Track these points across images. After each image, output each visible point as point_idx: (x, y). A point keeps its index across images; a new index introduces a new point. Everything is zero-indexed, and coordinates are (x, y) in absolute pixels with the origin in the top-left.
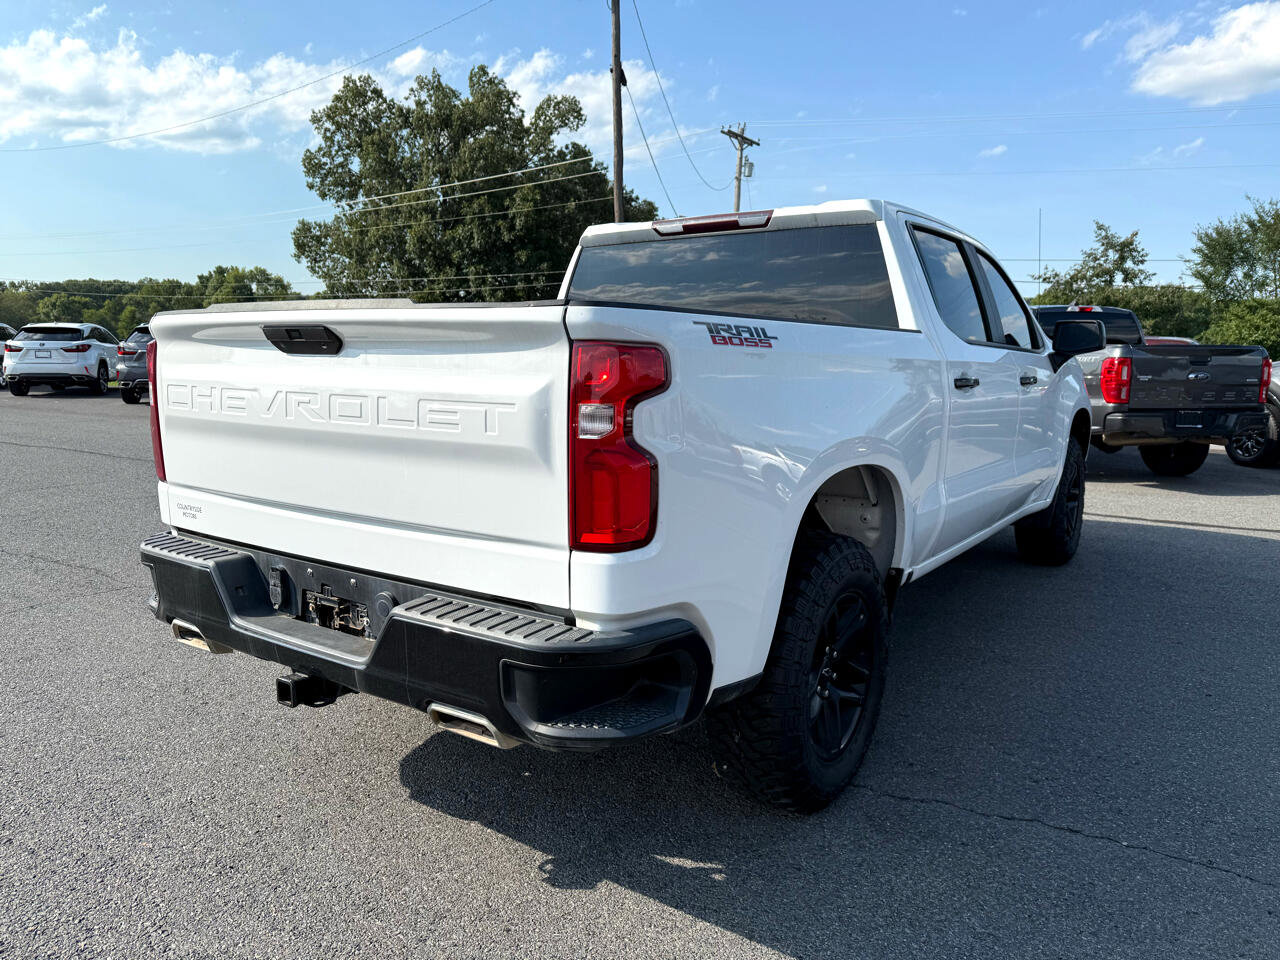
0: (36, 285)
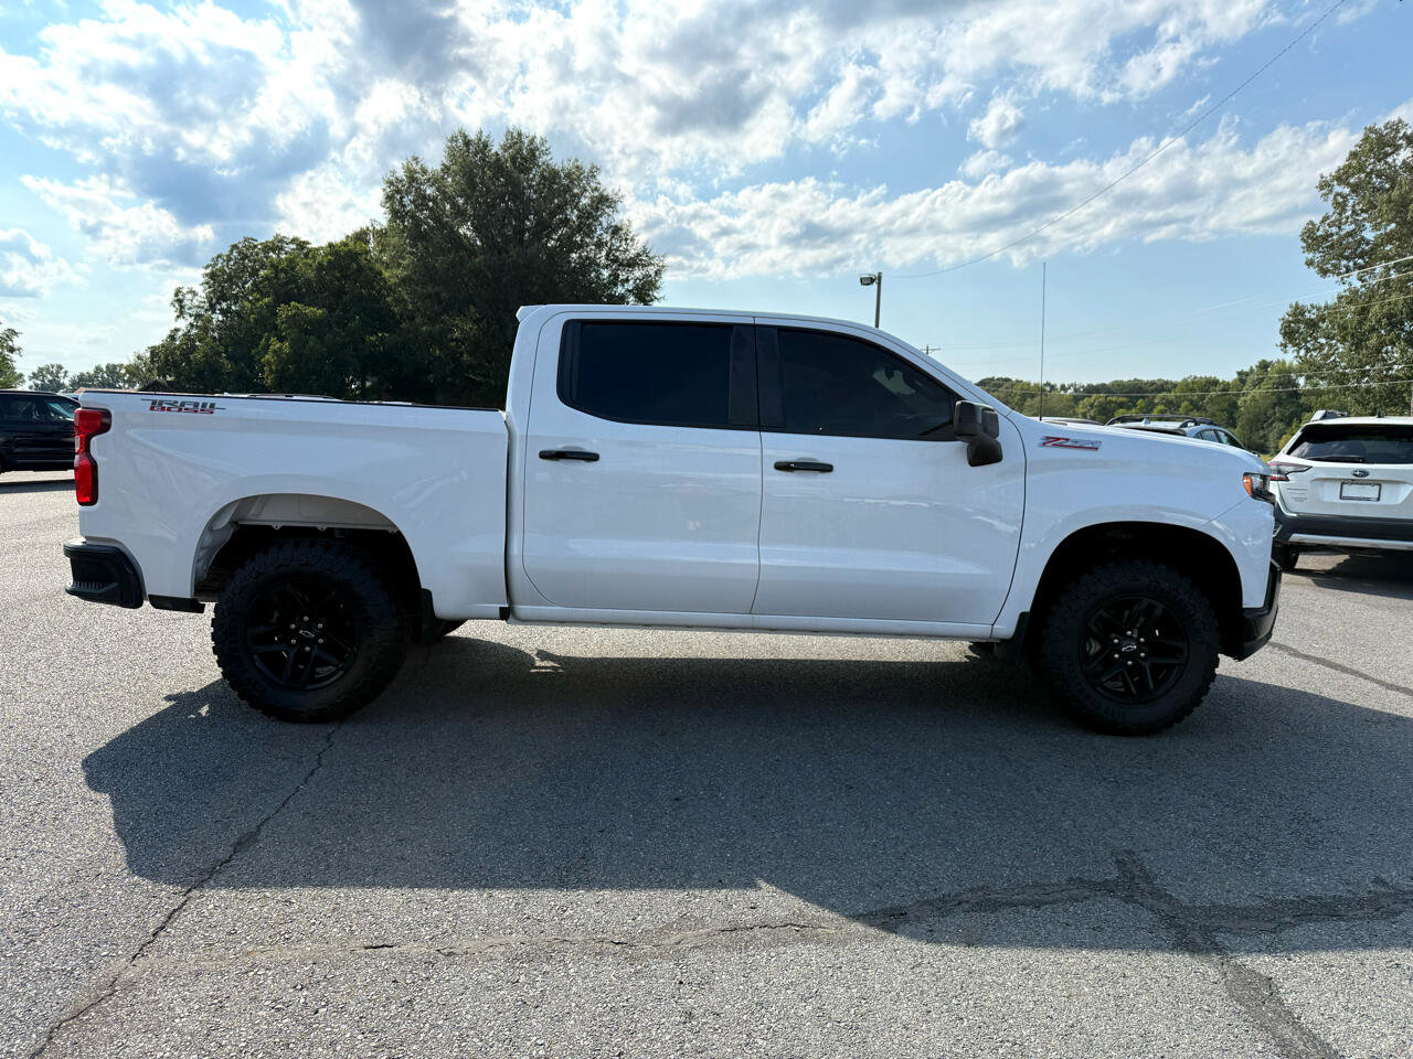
0: (1083, 387)
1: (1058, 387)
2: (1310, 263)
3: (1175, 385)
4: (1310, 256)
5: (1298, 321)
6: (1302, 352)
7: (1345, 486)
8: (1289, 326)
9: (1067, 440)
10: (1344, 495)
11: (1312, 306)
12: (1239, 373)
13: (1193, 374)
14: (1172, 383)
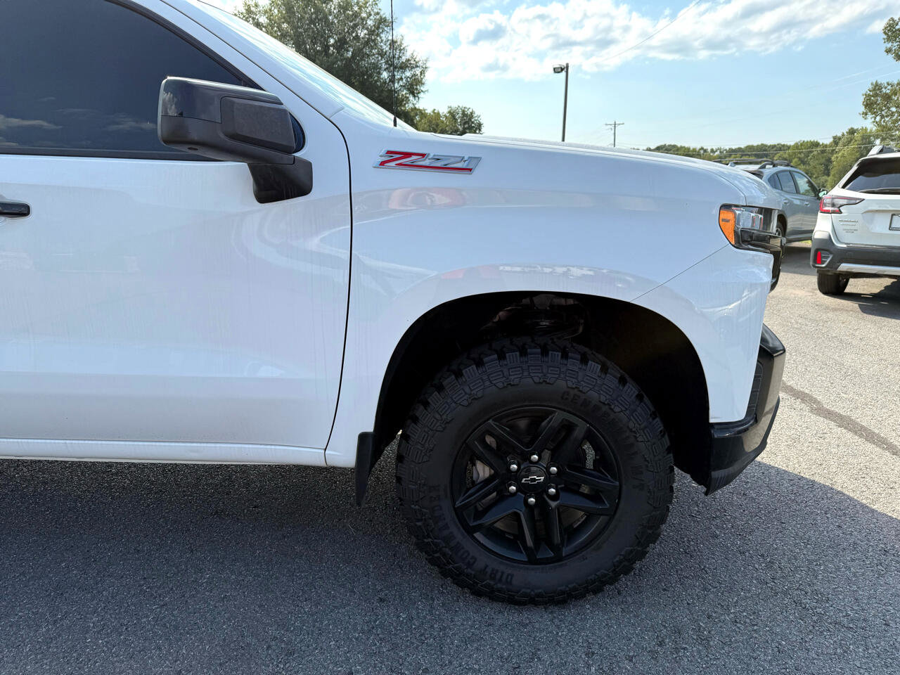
0: (726, 150)
1: (709, 150)
2: (888, 51)
3: (789, 147)
4: (889, 45)
5: (876, 95)
6: (878, 118)
7: (894, 217)
8: (870, 99)
9: (423, 155)
10: (893, 226)
11: (888, 84)
12: (834, 138)
13: (803, 139)
14: (787, 146)
